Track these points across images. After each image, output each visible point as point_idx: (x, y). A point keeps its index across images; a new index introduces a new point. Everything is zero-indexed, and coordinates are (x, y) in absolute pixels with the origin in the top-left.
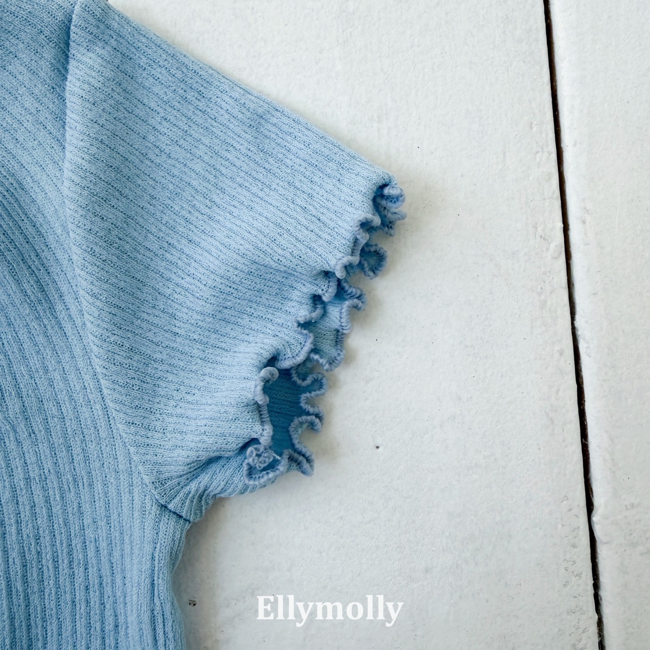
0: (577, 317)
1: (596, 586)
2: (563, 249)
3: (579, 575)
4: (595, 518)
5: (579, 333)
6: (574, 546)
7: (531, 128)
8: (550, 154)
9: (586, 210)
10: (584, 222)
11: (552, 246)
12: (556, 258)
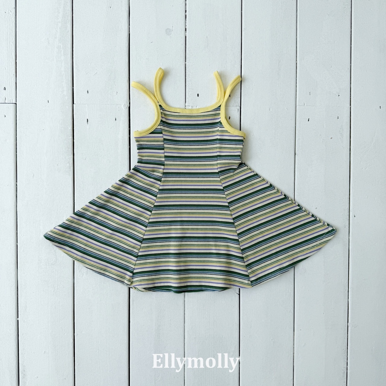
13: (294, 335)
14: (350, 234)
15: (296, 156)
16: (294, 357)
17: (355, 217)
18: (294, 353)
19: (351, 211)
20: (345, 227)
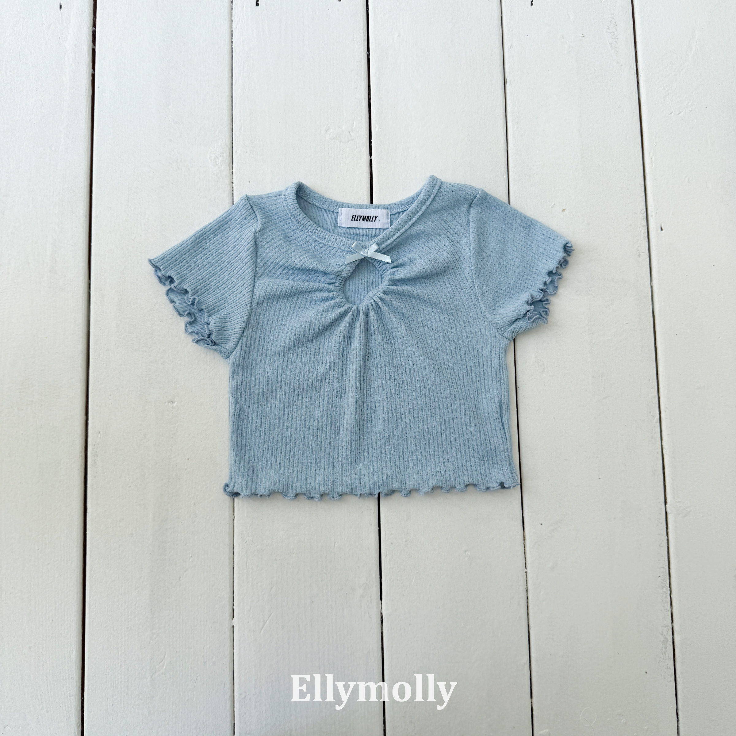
0: (663, 441)
1: (667, 528)
2: (659, 420)
3: (662, 523)
4: (667, 506)
5: (664, 447)
6: (660, 514)
7: (649, 381)
8: (655, 389)
9: (667, 408)
10: (666, 412)
11: (655, 419)
12: (657, 422)
13: (524, 540)
14: (653, 273)
15: (507, 85)
16: (527, 602)
17: (663, 232)
18: (527, 591)
19: (652, 216)
20: (639, 256)
